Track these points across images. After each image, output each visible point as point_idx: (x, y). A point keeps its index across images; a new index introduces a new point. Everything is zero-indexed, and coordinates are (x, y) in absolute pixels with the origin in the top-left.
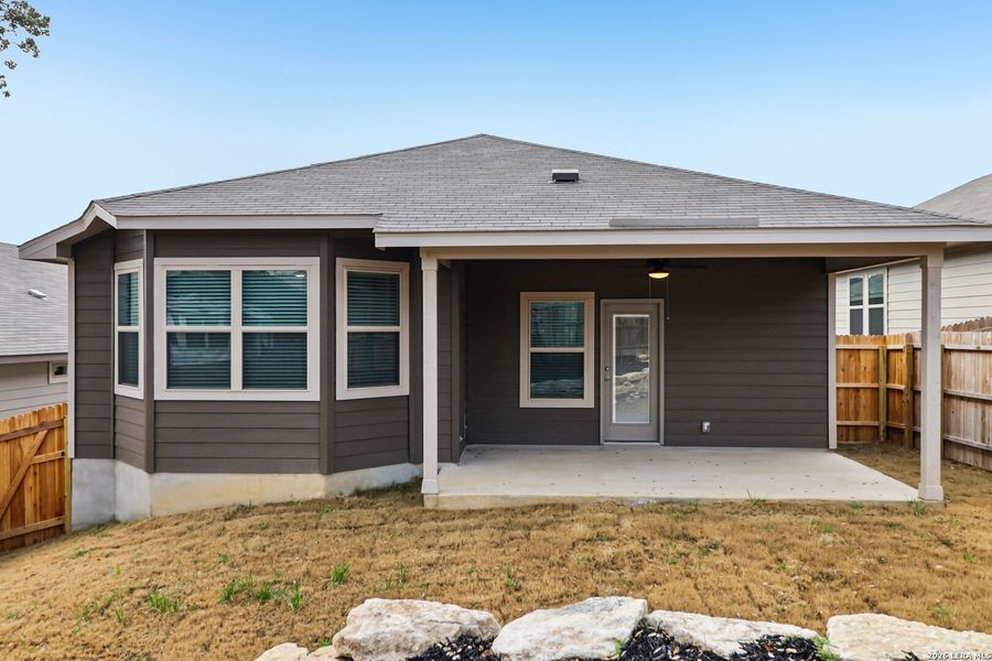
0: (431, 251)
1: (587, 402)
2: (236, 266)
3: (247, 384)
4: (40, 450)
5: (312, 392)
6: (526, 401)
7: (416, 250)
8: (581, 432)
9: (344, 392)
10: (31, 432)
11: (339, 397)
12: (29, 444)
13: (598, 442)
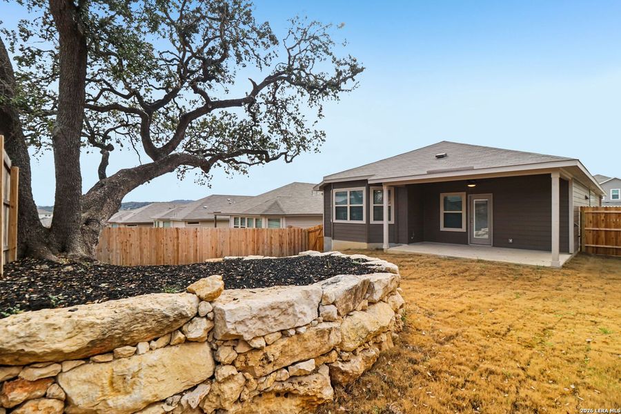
0: (385, 183)
1: (463, 229)
2: (348, 190)
3: (351, 219)
4: (319, 234)
5: (364, 222)
6: (442, 229)
7: (381, 183)
8: (462, 240)
9: (372, 222)
10: (318, 230)
11: (371, 223)
12: (318, 233)
13: (467, 244)
